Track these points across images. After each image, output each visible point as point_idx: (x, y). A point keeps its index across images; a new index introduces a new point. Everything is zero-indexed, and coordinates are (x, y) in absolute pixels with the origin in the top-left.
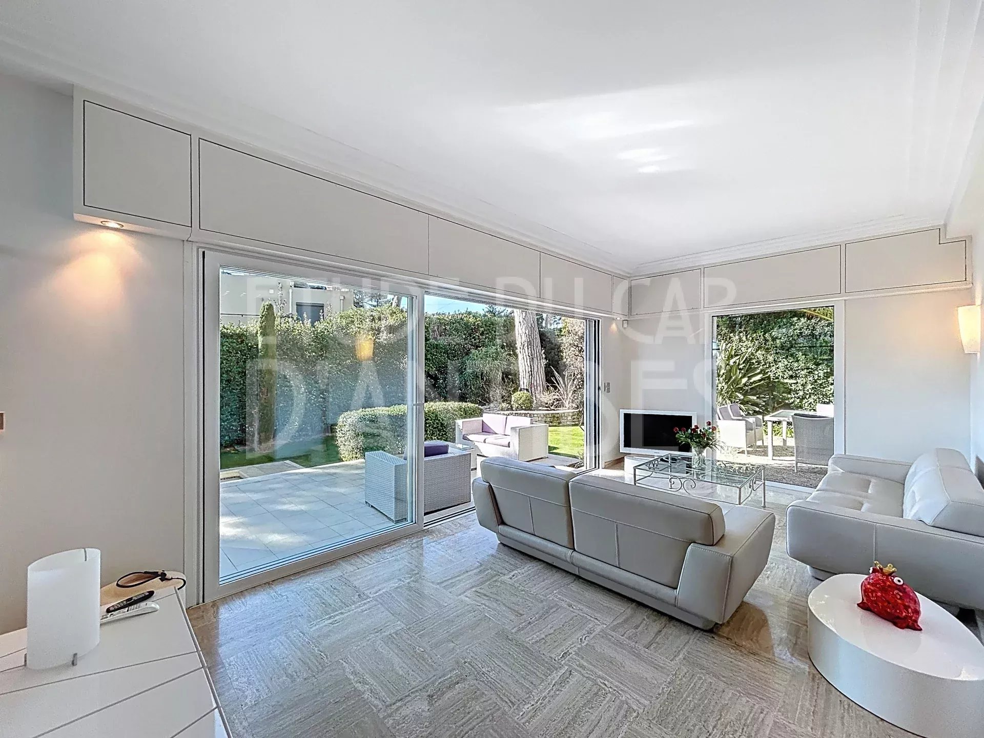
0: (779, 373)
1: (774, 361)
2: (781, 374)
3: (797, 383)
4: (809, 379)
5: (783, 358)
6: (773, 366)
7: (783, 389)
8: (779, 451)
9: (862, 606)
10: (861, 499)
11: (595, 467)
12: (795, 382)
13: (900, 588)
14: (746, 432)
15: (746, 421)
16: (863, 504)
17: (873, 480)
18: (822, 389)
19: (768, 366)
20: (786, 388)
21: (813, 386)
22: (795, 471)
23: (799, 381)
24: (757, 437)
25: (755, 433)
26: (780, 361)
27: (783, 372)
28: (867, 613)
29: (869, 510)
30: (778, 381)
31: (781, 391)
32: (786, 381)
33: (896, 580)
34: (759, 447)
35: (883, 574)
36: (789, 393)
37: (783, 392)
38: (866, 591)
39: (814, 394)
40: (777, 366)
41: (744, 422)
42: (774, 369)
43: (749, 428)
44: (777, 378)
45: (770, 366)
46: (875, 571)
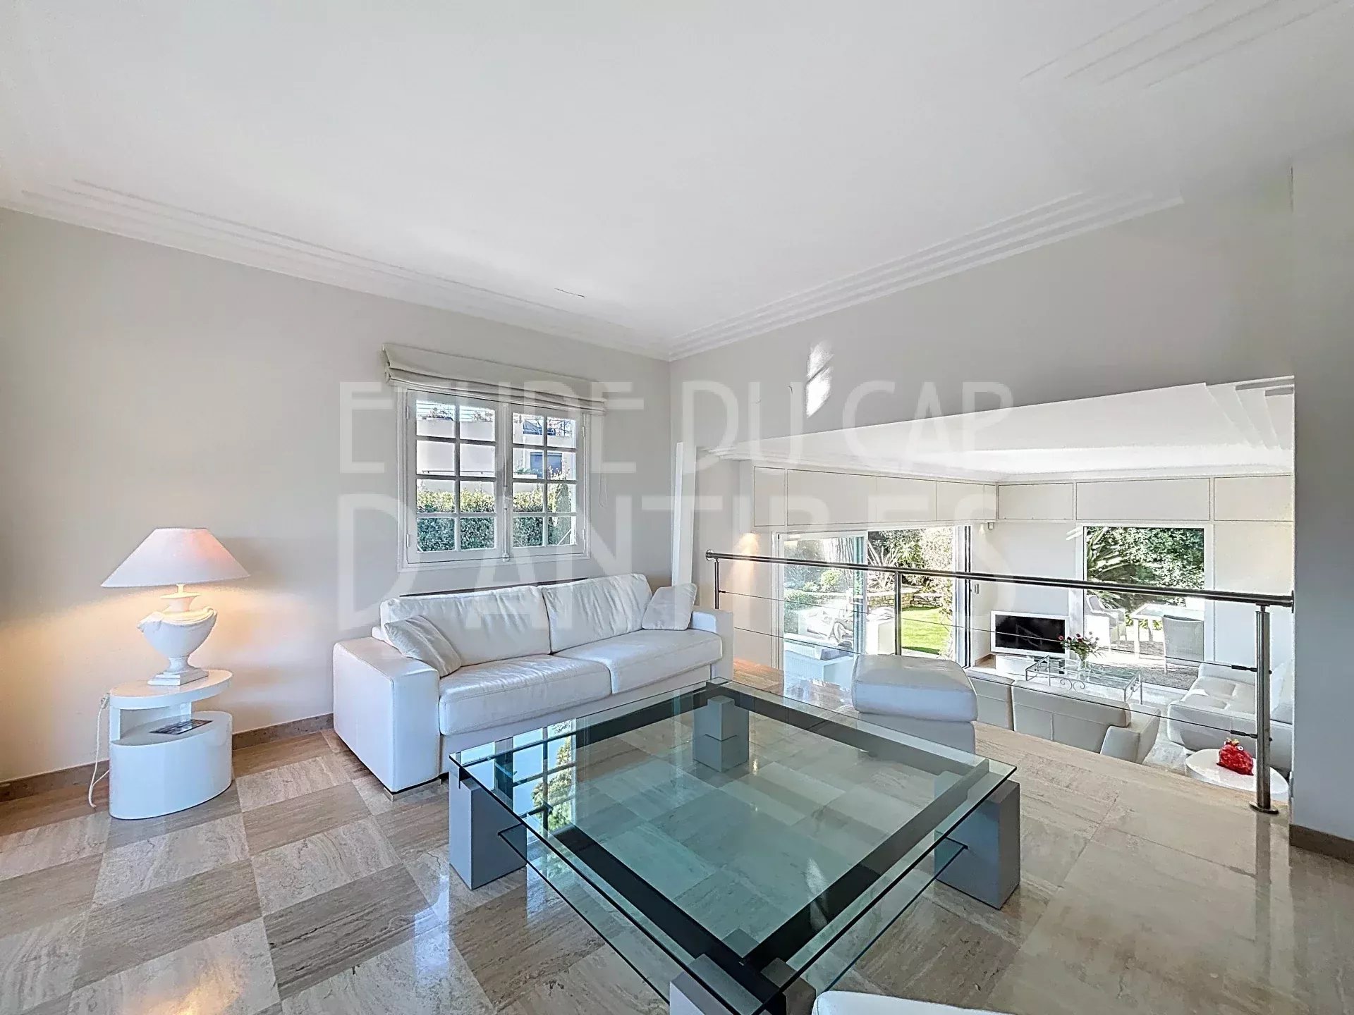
0: (1140, 556)
1: (1134, 542)
2: (1143, 557)
3: (1162, 568)
4: (1177, 564)
5: (1146, 539)
6: (1133, 547)
7: (1144, 575)
8: (1147, 647)
9: (1220, 764)
10: (1224, 701)
11: (966, 665)
12: (1160, 566)
13: (1242, 752)
14: (1110, 629)
15: (1109, 616)
16: (1226, 704)
17: (1238, 685)
18: (1192, 576)
19: (1127, 547)
20: (1148, 573)
21: (1182, 572)
22: (1165, 671)
23: (1163, 565)
24: (1120, 632)
25: (1118, 630)
26: (1142, 543)
27: (1146, 554)
28: (1222, 768)
29: (1229, 709)
30: (1140, 565)
31: (1143, 577)
32: (1148, 565)
33: (1239, 748)
34: (1122, 642)
35: (1232, 745)
36: (1154, 579)
37: (1146, 577)
38: (1222, 756)
39: (1182, 580)
40: (1139, 547)
41: (1107, 618)
42: (1133, 550)
43: (1112, 624)
44: (1138, 561)
45: (1129, 547)
46: (1227, 743)
